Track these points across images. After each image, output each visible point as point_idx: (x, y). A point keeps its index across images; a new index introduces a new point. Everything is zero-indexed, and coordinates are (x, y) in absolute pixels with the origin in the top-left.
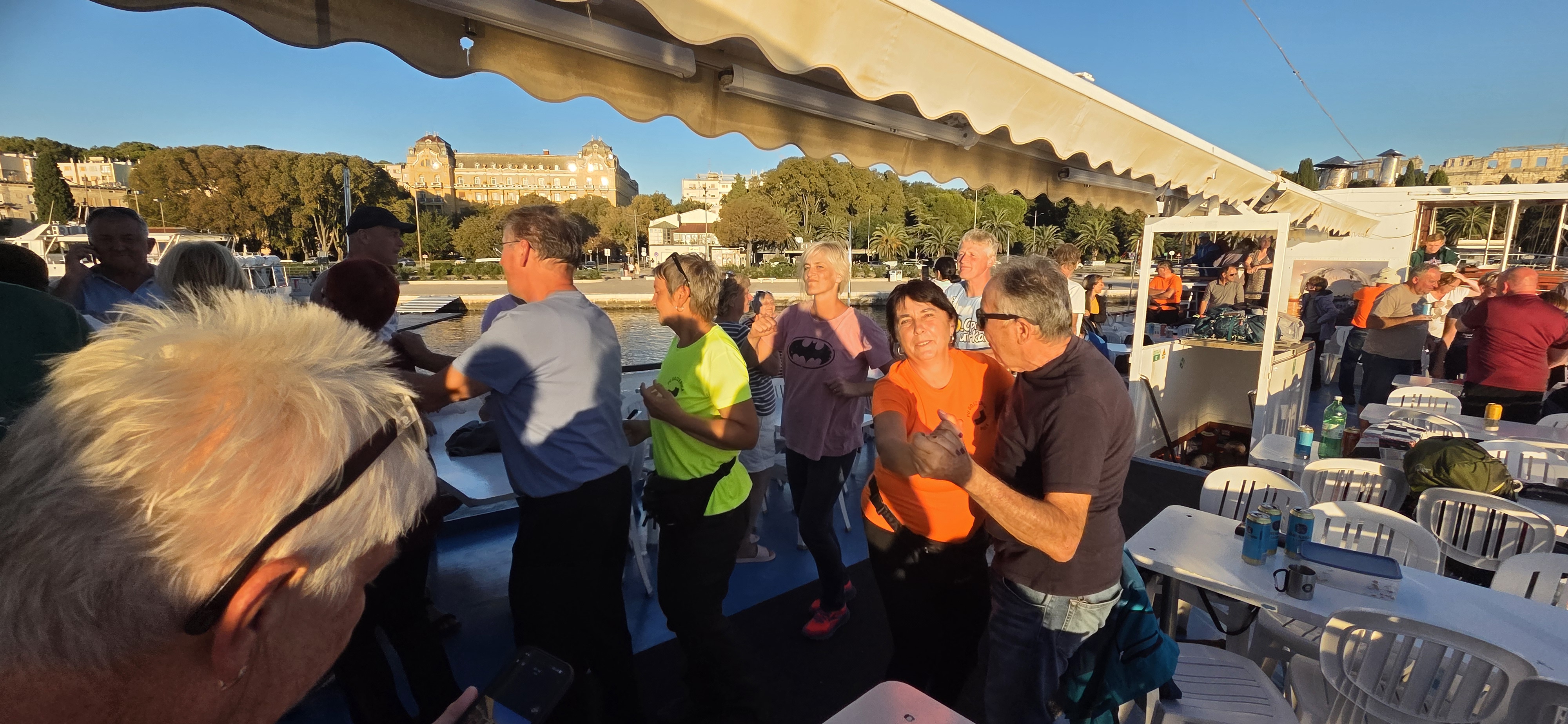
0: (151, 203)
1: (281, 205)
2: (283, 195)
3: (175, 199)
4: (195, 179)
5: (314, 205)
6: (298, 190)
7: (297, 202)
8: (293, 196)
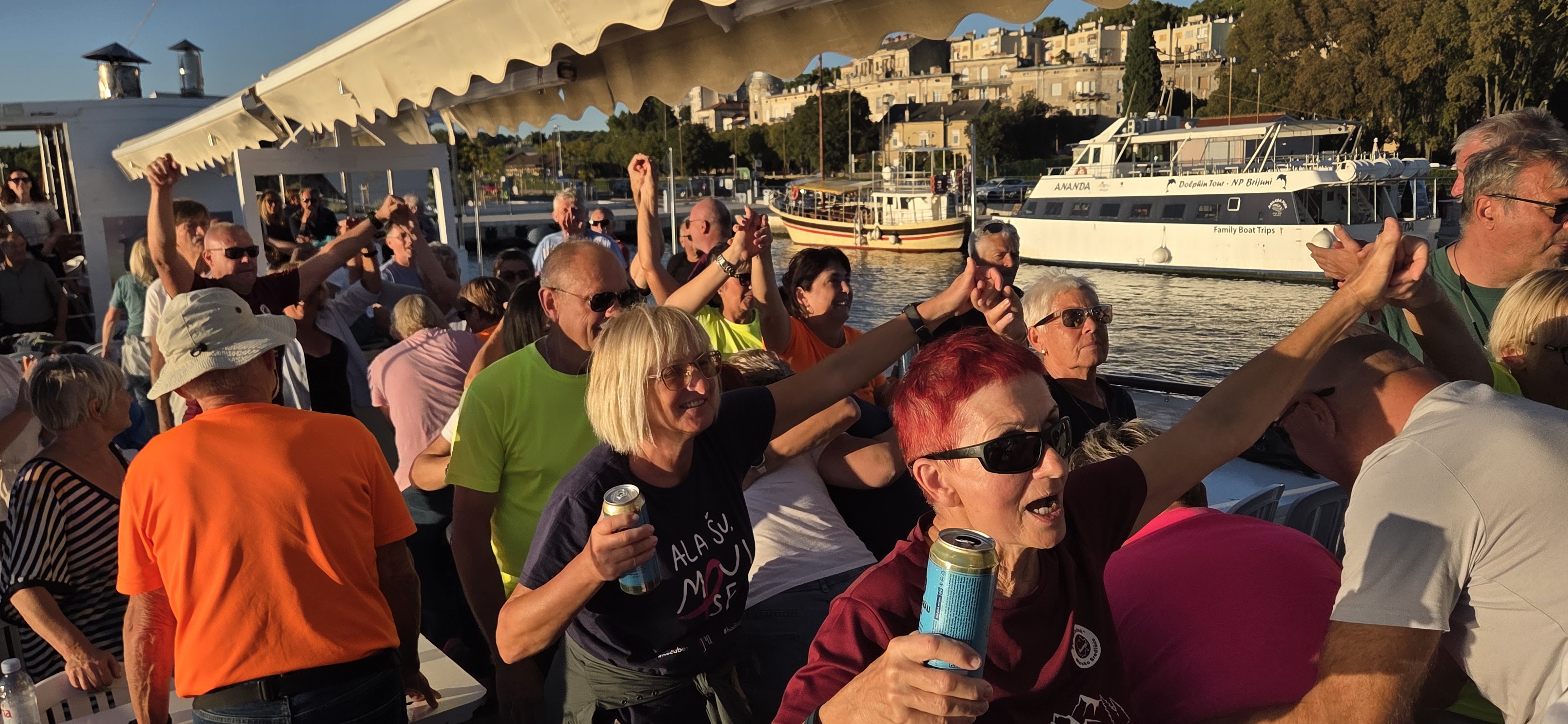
0: (1247, 77)
1: (1432, 62)
2: (1438, 42)
3: (1278, 68)
4: (1309, 30)
5: (1488, 57)
6: (1467, 29)
7: (1462, 54)
8: (1456, 43)
